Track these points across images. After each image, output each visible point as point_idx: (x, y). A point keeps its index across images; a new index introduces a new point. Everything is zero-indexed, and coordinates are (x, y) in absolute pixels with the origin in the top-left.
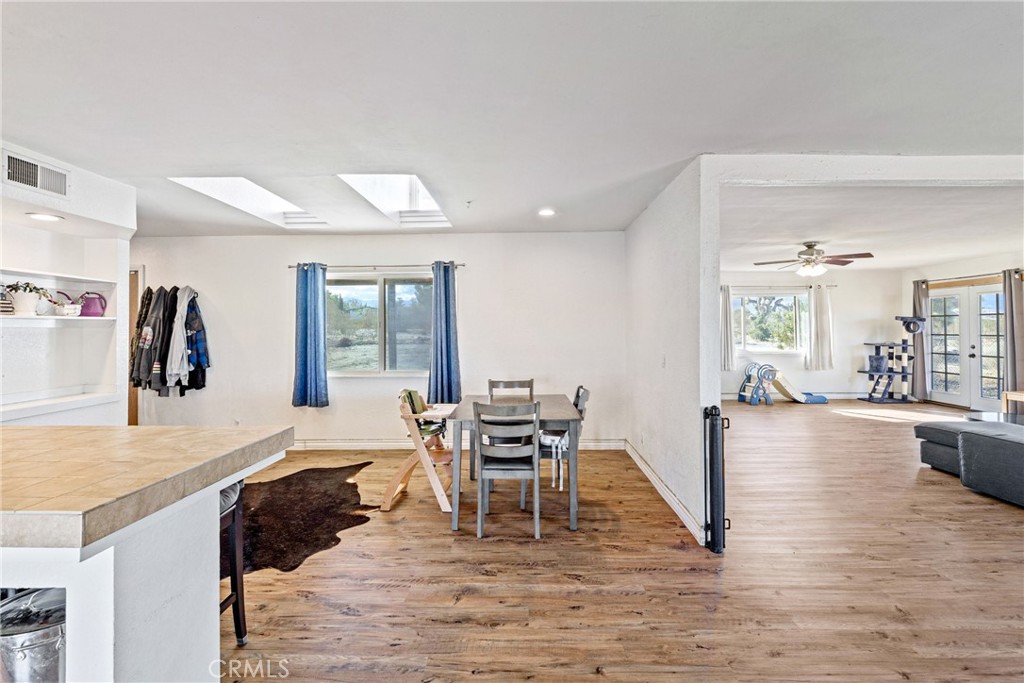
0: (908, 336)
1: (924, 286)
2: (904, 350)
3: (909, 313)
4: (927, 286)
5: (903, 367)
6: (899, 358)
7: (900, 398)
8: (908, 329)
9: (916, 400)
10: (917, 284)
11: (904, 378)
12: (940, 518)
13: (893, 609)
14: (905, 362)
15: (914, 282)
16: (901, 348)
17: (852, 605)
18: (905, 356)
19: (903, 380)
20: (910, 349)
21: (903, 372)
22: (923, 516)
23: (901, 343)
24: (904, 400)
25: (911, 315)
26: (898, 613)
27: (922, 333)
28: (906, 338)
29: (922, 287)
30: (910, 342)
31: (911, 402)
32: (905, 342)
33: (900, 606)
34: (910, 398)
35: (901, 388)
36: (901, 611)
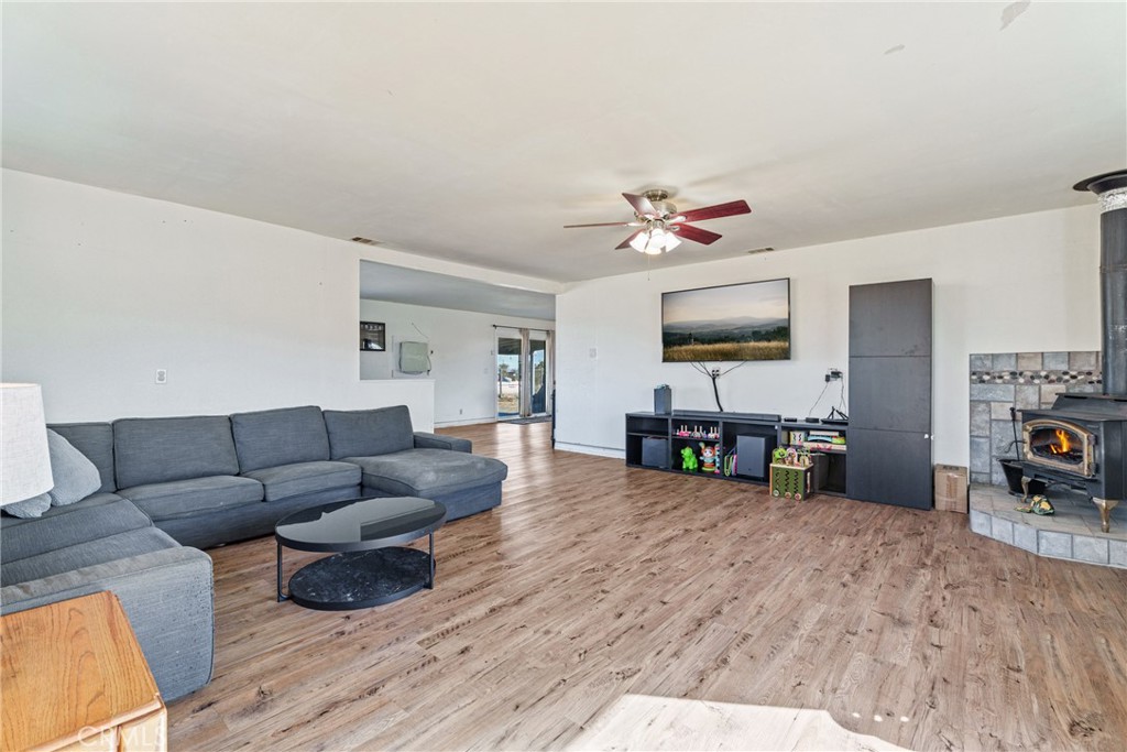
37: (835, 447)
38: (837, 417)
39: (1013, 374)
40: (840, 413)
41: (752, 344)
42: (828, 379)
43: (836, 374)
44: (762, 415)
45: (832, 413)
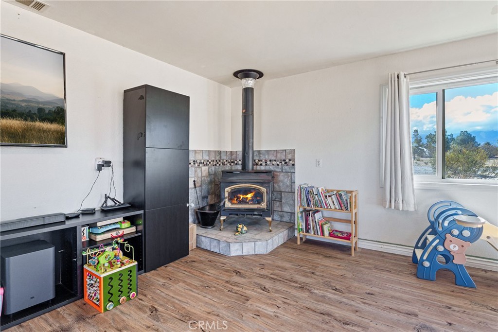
37: (126, 231)
38: (110, 203)
39: (194, 161)
40: (113, 200)
41: (38, 124)
42: (100, 168)
43: (108, 164)
44: (44, 217)
45: (106, 202)
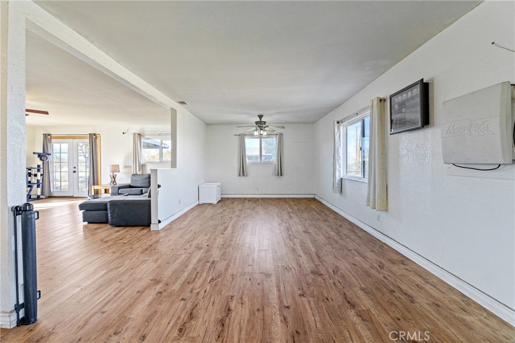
0: (40, 163)
1: (49, 137)
2: (39, 171)
3: (41, 151)
4: (51, 137)
5: (38, 180)
6: (36, 175)
7: (36, 197)
8: (41, 159)
9: (44, 197)
10: (45, 136)
11: (38, 186)
12: (117, 240)
13: (150, 281)
14: (39, 177)
15: (43, 134)
16: (36, 169)
17: (137, 291)
18: (39, 174)
19: (38, 187)
20: (41, 170)
21: (38, 183)
22: (111, 243)
23: (36, 167)
24: (38, 198)
25: (42, 152)
26: (153, 282)
27: (48, 161)
28: (39, 164)
29: (47, 137)
30: (41, 167)
31: (42, 199)
32: (39, 166)
33: (150, 279)
34: (41, 197)
35: (37, 191)
36: (152, 280)
